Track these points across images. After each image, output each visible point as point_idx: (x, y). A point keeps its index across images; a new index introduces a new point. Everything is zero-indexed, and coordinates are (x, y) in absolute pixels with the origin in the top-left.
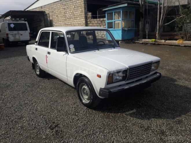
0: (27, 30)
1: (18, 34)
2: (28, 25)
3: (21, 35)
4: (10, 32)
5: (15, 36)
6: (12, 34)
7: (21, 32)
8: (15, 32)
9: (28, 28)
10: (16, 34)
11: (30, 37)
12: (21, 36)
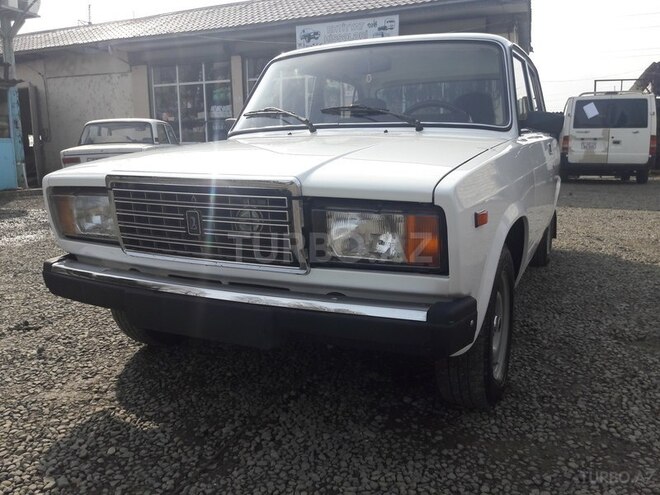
0: (644, 125)
1: (606, 138)
2: (652, 108)
3: (617, 143)
4: (578, 132)
5: (592, 148)
6: (583, 139)
7: (617, 133)
8: (597, 132)
9: (652, 120)
10: (595, 139)
11: (650, 153)
12: (613, 147)
